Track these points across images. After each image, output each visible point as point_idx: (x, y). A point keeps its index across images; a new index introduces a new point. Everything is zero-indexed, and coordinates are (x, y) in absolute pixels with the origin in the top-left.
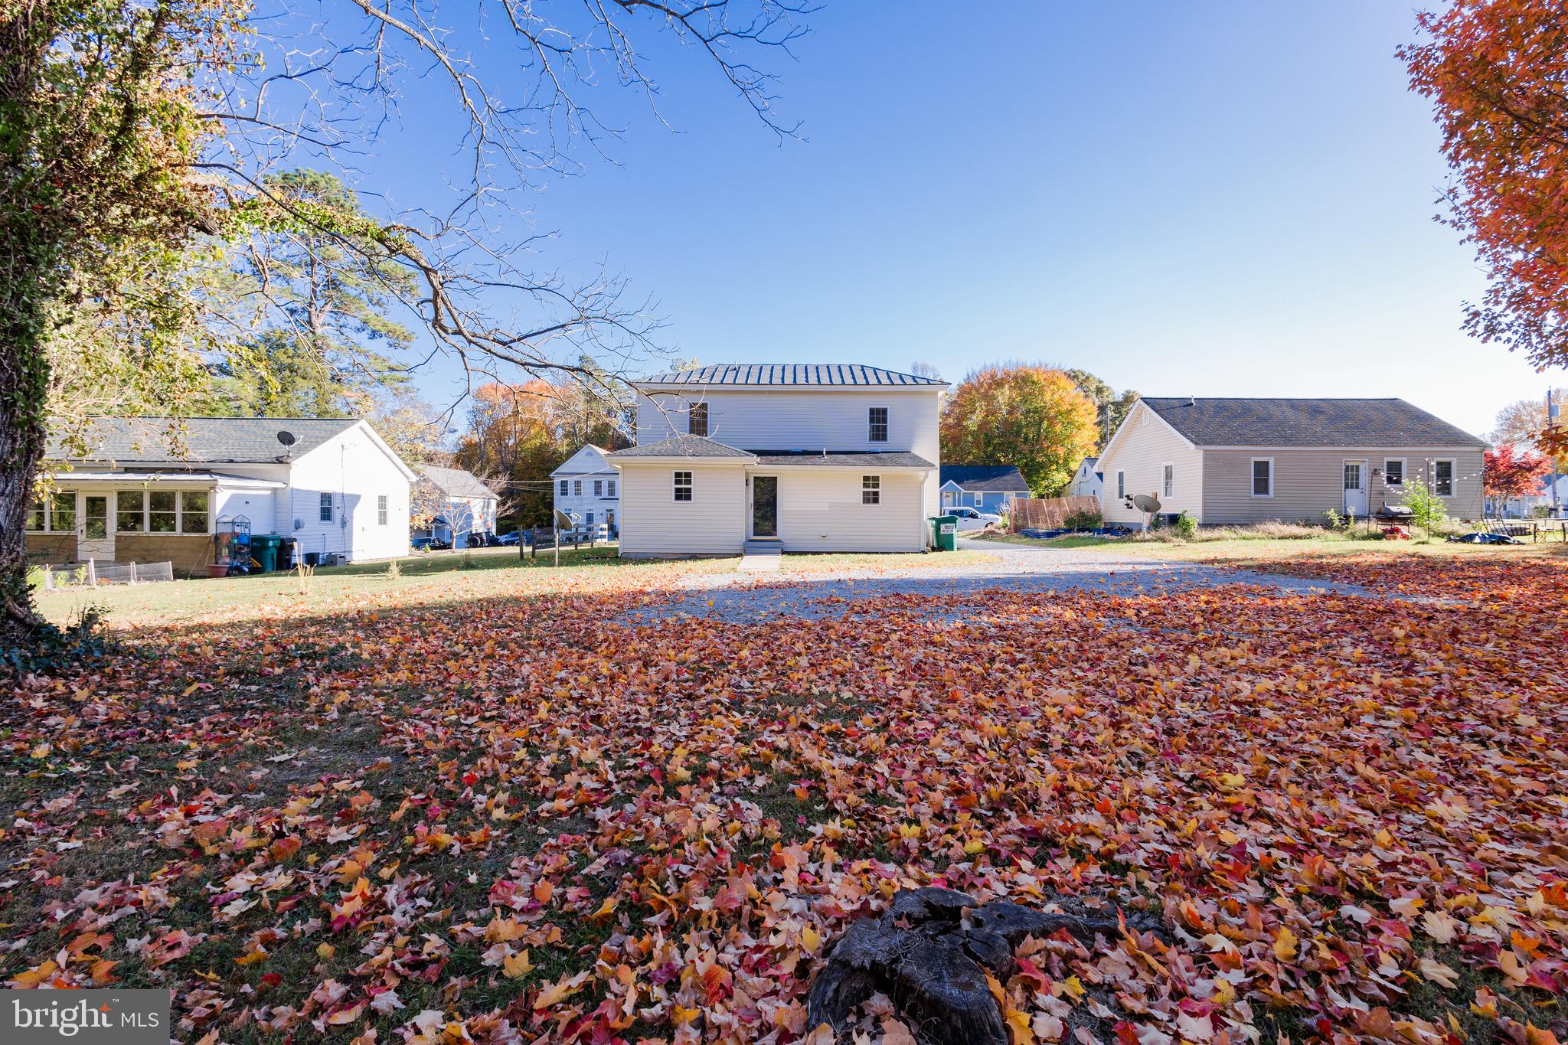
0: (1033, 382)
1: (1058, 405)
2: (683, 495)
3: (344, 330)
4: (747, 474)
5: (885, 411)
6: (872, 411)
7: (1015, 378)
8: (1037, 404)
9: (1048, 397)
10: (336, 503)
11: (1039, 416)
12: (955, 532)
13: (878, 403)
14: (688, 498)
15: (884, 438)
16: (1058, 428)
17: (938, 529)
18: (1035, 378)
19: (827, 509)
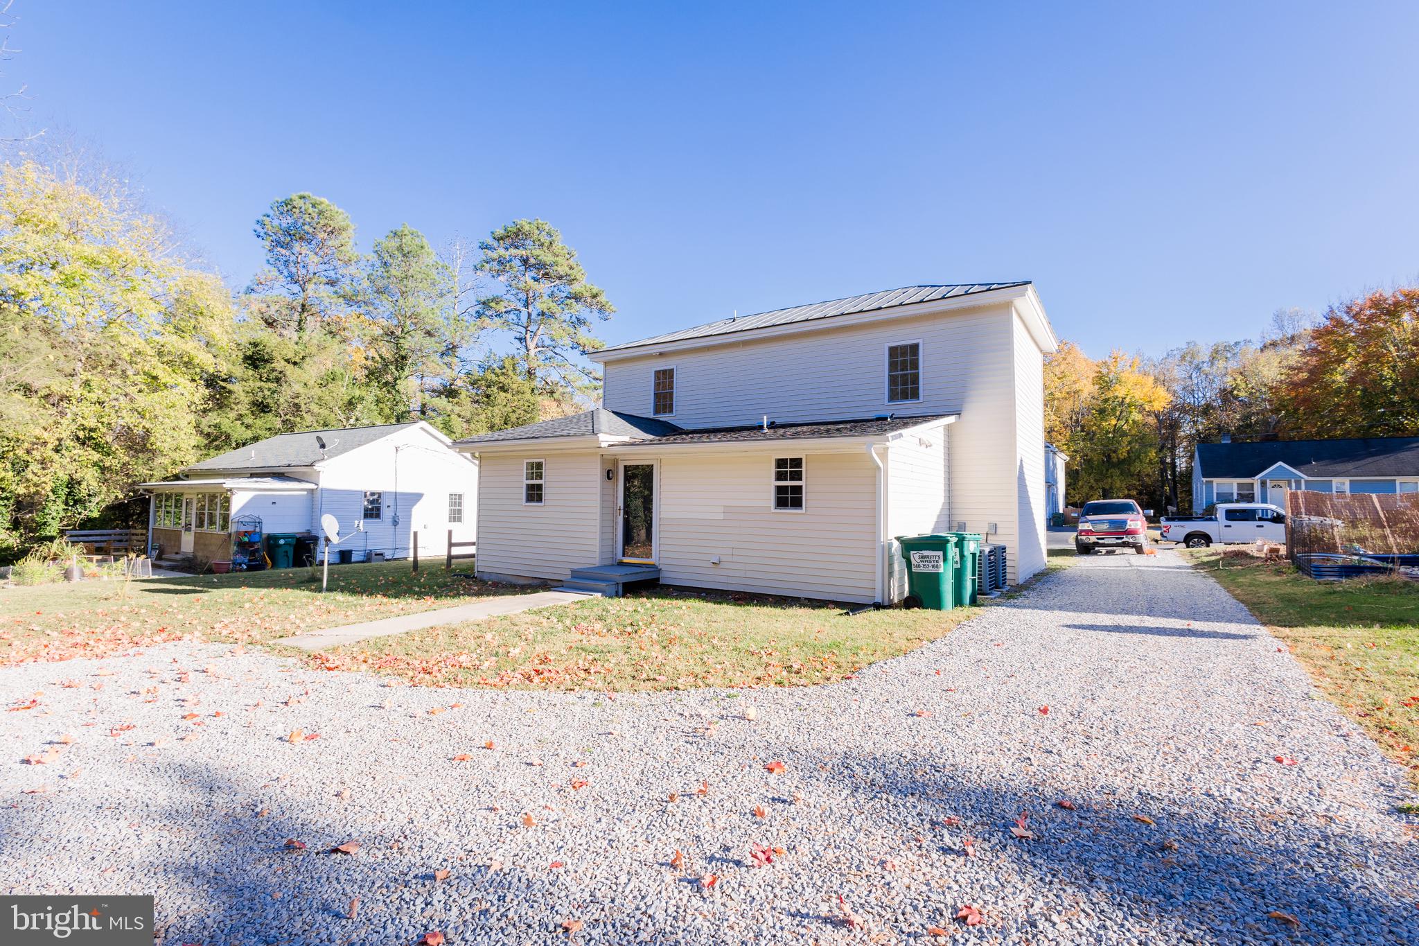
2: (535, 494)
5: (914, 348)
6: (893, 351)
10: (385, 503)
13: (905, 337)
14: (540, 498)
15: (915, 394)
19: (721, 517)
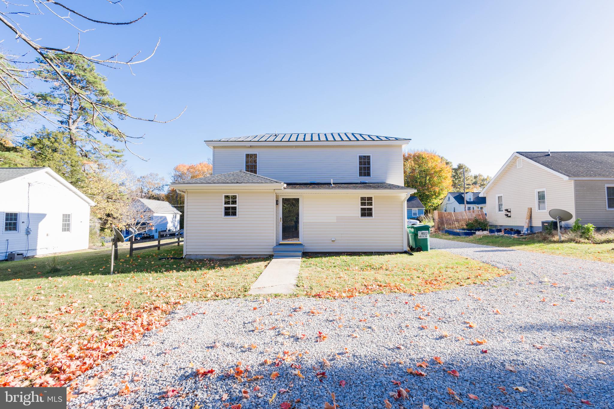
0: (423, 158)
1: (434, 168)
2: (230, 212)
3: (89, 132)
4: (277, 197)
5: (369, 157)
6: (360, 157)
7: (414, 156)
8: (424, 167)
9: (430, 165)
10: (20, 219)
11: (426, 173)
12: (428, 237)
13: (365, 152)
14: (234, 214)
15: (369, 175)
16: (435, 179)
17: (416, 235)
18: (423, 156)
19: (335, 221)
